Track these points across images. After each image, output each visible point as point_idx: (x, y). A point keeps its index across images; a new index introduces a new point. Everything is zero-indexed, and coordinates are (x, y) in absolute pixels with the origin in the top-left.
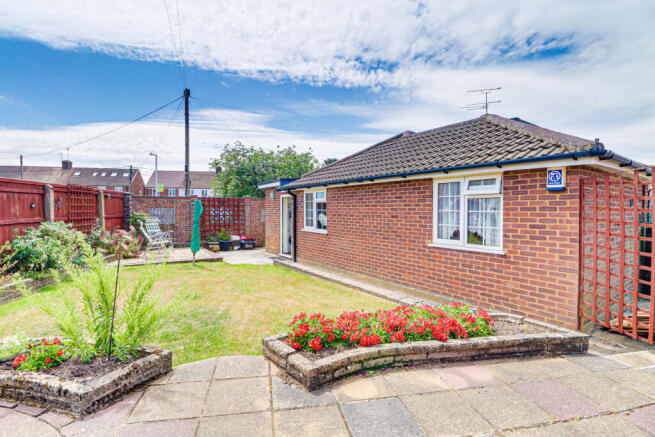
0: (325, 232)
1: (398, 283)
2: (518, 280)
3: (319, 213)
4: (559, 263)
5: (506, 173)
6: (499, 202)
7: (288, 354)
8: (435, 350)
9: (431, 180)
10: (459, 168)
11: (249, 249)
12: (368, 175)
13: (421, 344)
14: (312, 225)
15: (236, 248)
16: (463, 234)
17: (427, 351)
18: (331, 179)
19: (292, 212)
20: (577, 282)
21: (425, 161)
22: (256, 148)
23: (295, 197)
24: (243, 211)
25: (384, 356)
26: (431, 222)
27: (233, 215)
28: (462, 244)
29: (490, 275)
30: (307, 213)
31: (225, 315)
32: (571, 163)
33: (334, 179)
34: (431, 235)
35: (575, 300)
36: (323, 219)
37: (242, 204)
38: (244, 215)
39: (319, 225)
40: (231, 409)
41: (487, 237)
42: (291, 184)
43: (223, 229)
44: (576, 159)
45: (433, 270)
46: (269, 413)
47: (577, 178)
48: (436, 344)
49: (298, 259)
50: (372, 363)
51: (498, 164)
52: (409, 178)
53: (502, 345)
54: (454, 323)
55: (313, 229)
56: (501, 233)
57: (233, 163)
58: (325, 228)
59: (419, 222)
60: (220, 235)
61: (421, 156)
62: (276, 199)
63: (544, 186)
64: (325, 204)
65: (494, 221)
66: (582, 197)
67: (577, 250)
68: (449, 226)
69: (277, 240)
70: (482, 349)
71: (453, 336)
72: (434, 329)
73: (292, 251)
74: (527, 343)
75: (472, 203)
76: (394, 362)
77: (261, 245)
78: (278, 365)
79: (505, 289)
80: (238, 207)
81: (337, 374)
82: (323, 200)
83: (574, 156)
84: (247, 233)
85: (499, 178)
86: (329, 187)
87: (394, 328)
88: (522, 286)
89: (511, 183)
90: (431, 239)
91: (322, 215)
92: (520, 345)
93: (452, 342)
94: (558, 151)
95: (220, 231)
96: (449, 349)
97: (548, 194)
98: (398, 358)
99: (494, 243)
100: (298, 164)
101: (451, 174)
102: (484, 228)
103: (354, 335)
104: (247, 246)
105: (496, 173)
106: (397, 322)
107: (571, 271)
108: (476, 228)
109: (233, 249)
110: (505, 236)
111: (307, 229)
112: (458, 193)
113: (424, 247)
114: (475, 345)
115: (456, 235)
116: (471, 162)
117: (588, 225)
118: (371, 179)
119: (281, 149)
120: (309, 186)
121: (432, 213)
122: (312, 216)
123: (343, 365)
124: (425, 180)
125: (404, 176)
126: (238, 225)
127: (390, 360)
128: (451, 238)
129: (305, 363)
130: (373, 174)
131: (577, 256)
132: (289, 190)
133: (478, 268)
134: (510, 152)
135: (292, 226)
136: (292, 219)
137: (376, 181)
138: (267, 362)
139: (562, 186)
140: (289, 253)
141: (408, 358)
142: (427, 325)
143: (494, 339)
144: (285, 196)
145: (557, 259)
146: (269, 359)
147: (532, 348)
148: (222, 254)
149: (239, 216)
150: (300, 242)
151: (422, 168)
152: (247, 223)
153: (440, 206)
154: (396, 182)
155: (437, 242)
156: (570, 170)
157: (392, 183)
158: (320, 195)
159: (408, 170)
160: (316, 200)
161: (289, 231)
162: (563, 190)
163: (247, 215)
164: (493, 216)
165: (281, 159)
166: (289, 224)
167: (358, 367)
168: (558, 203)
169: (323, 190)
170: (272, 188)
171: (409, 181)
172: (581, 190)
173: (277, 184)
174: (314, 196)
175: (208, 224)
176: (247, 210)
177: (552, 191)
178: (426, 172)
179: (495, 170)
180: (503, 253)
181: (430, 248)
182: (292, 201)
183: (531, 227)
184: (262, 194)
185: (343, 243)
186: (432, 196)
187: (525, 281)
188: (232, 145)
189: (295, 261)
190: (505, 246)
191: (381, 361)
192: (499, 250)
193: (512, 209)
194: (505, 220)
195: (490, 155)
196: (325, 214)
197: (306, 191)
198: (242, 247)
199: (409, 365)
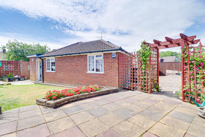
0: (55, 72)
1: (78, 84)
2: (107, 79)
3: (52, 66)
4: (115, 74)
5: (104, 54)
6: (102, 61)
7: (46, 101)
8: (87, 95)
9: (87, 55)
10: (93, 52)
11: (22, 80)
12: (69, 53)
13: (84, 94)
14: (50, 70)
15: (16, 80)
16: (95, 70)
17: (85, 95)
18: (56, 54)
19: (42, 66)
20: (118, 78)
21: (85, 50)
22: (23, 43)
23: (43, 60)
24: (20, 66)
25: (74, 98)
26: (87, 67)
27: (15, 67)
28: (95, 72)
29: (101, 79)
30: (48, 66)
31: (18, 98)
32: (116, 51)
33: (58, 54)
34: (87, 70)
35: (118, 82)
36: (54, 67)
37: (19, 63)
38: (20, 68)
39: (52, 70)
40: (28, 116)
41: (100, 70)
42: (41, 56)
43: (9, 73)
44: (117, 51)
45: (88, 79)
46: (42, 115)
47: (118, 55)
48: (88, 93)
49: (44, 82)
50: (71, 100)
51: (102, 51)
52: (81, 54)
53: (102, 92)
54: (92, 89)
55: (50, 71)
56: (103, 68)
57: (13, 48)
58: (54, 70)
59: (84, 67)
60: (8, 75)
61: (84, 49)
62: (35, 61)
63: (111, 57)
64: (54, 63)
65: (102, 66)
66: (118, 59)
67: (118, 71)
68: (92, 68)
69: (35, 76)
70: (98, 93)
71: (92, 91)
72: (87, 90)
73: (42, 79)
74: (107, 91)
75: (97, 61)
76: (77, 99)
77: (28, 79)
78: (42, 105)
79: (104, 82)
80: (17, 64)
81: (62, 104)
82: (54, 61)
83: (117, 50)
84: (21, 74)
85: (103, 55)
86: (56, 57)
87: (77, 91)
88: (108, 81)
89: (105, 56)
90: (87, 71)
91: (53, 66)
92: (106, 92)
93: (91, 93)
94: (114, 49)
95: (8, 74)
96: (91, 94)
97: (112, 59)
98: (78, 98)
99: (102, 71)
100: (43, 50)
101: (92, 54)
102: (100, 67)
103: (66, 94)
104: (22, 79)
105: (102, 54)
106: (78, 90)
107: (117, 76)
108: (98, 68)
109: (15, 81)
110: (104, 69)
111: (48, 71)
112: (94, 59)
113: (85, 73)
114: (96, 93)
115: (93, 70)
116: (96, 51)
117: (120, 66)
118: (70, 54)
119: (35, 44)
120: (48, 57)
121: (87, 64)
122: (50, 67)
123: (63, 101)
124: (85, 55)
125: (80, 54)
126: (17, 71)
127: (76, 99)
128: (92, 71)
129: (52, 102)
130: (71, 53)
131: (118, 72)
132: (40, 58)
133: (98, 78)
134: (105, 49)
135: (42, 70)
136: (42, 68)
137: (71, 55)
138: (38, 106)
139: (115, 57)
140: (41, 80)
141: (81, 98)
142: (85, 90)
143: (100, 91)
144: (38, 60)
145: (114, 74)
146: (39, 105)
147: (108, 92)
148: (10, 83)
149: (17, 68)
150: (45, 76)
151: (84, 52)
152: (21, 71)
153: (89, 62)
154: (77, 56)
155: (89, 72)
156: (117, 53)
157: (76, 56)
158: (52, 60)
159: (81, 52)
160: (51, 61)
161: (40, 72)
162: (115, 58)
163: (21, 68)
164: (102, 64)
165: (35, 48)
166: (40, 70)
167: (68, 101)
168: (114, 61)
169: (54, 58)
170: (33, 57)
171: (81, 55)
172: (118, 58)
173: (35, 56)
174: (50, 60)
175: (2, 71)
176: (21, 66)
177: (113, 58)
178: (85, 53)
179: (102, 53)
180: (104, 73)
181: (87, 74)
182: (41, 62)
183: (109, 66)
184: (28, 60)
185: (61, 75)
186: (87, 59)
187: (108, 79)
188: (12, 41)
189: (43, 82)
190: (104, 72)
191: (74, 99)
192: (103, 73)
193: (106, 62)
194: (104, 65)
195: (100, 49)
196: (54, 65)
197: (47, 58)
198: (19, 80)
199: (81, 99)
